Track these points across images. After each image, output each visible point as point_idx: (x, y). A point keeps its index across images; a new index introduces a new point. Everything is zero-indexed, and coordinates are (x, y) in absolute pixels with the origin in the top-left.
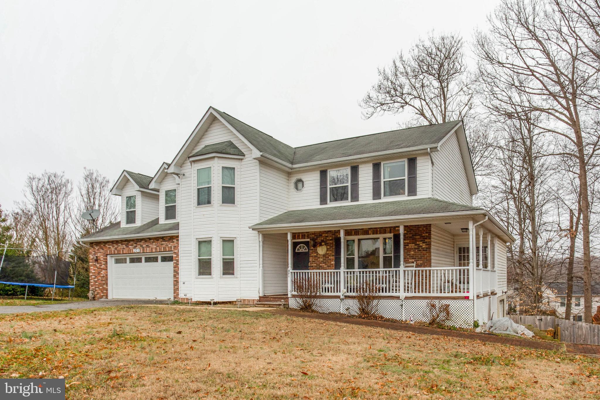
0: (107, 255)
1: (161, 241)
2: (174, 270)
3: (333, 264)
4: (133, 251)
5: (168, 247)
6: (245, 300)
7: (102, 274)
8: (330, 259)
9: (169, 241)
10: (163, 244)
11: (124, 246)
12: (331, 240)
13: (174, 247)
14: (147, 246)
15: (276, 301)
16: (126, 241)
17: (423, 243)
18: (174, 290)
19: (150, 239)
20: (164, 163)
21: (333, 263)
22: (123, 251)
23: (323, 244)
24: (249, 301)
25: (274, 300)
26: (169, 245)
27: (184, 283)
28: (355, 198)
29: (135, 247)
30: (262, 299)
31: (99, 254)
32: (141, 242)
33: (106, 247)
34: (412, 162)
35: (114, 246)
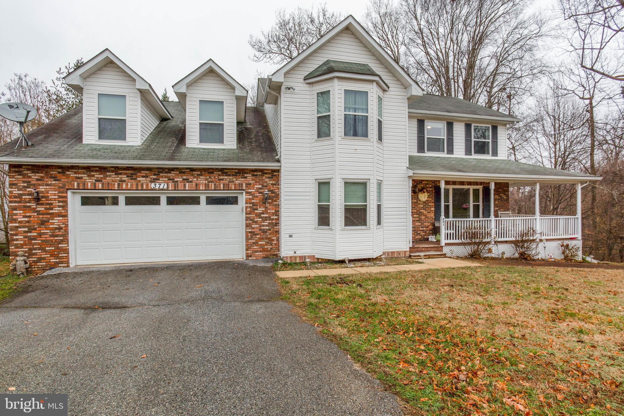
0: (67, 189)
1: (219, 175)
2: (247, 218)
3: (432, 211)
4: (147, 185)
5: (235, 185)
6: (394, 252)
7: (53, 224)
8: (430, 206)
9: (236, 175)
10: (222, 179)
11: (124, 178)
12: (431, 188)
13: (246, 184)
14: (184, 179)
15: (429, 251)
16: (128, 168)
17: (505, 195)
18: (247, 245)
19: (192, 170)
20: (211, 59)
21: (433, 209)
22: (119, 185)
23: (425, 191)
24: (399, 254)
25: (426, 249)
26: (237, 182)
27: (291, 236)
28: (450, 151)
29: (152, 181)
30: (412, 250)
31: (42, 188)
32: (170, 173)
33: (68, 176)
34: (495, 128)
35: (93, 176)
